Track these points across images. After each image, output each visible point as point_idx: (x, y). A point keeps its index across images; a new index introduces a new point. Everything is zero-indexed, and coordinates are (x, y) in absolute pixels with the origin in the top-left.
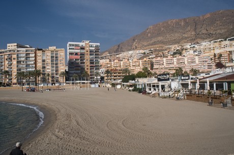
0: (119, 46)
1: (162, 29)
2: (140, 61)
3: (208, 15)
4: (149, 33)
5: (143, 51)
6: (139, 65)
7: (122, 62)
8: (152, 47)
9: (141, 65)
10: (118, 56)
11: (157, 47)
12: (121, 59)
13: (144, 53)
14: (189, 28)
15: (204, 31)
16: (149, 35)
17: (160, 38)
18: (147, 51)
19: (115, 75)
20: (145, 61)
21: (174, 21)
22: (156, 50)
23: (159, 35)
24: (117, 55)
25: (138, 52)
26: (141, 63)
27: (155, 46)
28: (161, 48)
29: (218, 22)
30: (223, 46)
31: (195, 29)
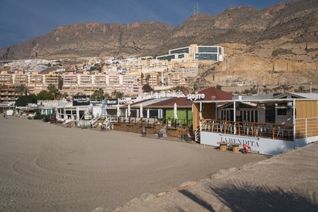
0: (8, 50)
1: (77, 33)
2: (44, 75)
3: (136, 25)
4: (57, 36)
5: (47, 62)
6: (41, 82)
7: (14, 75)
8: (61, 56)
9: (44, 81)
10: (6, 65)
11: (68, 57)
12: (11, 70)
13: (49, 65)
14: (113, 37)
15: (131, 44)
16: (58, 39)
17: (73, 46)
18: (53, 63)
19: (9, 94)
20: (51, 76)
21: (94, 25)
22: (66, 62)
23: (71, 40)
24: (5, 63)
25: (39, 61)
26: (44, 78)
27: (65, 56)
28: (74, 60)
29: (147, 35)
30: (151, 65)
31: (120, 40)
